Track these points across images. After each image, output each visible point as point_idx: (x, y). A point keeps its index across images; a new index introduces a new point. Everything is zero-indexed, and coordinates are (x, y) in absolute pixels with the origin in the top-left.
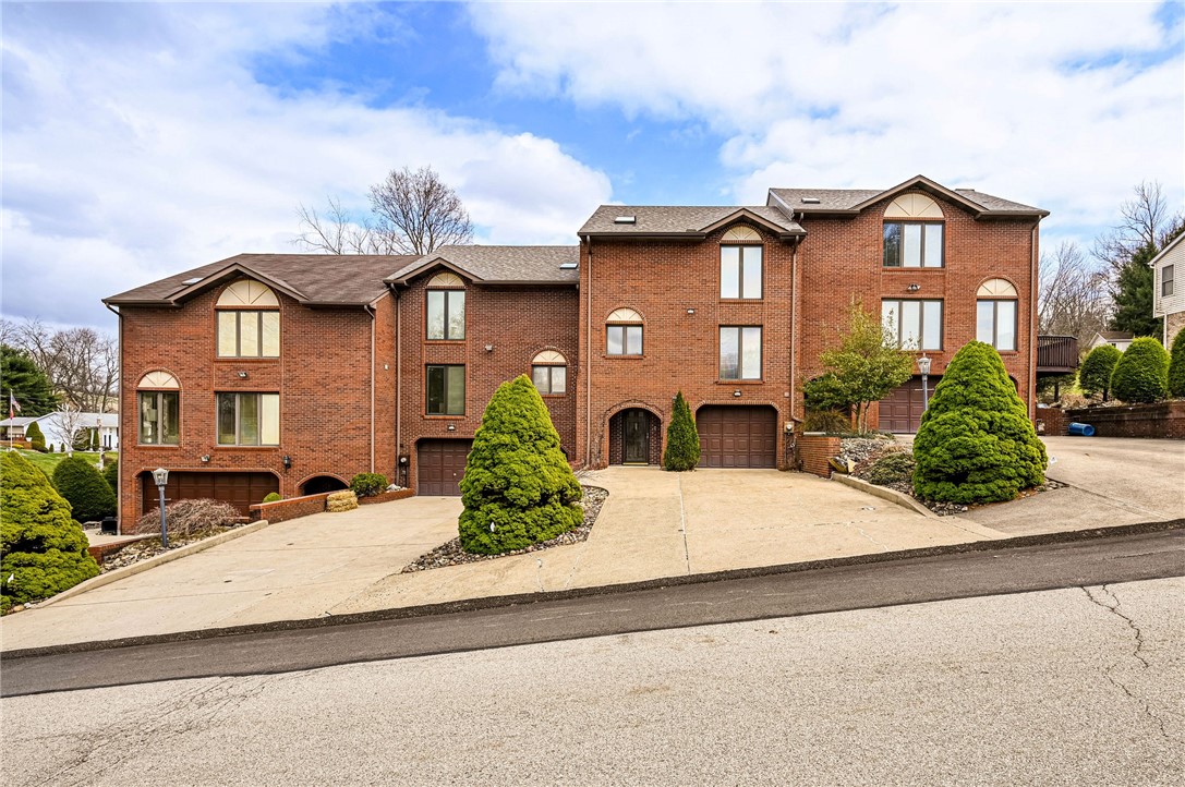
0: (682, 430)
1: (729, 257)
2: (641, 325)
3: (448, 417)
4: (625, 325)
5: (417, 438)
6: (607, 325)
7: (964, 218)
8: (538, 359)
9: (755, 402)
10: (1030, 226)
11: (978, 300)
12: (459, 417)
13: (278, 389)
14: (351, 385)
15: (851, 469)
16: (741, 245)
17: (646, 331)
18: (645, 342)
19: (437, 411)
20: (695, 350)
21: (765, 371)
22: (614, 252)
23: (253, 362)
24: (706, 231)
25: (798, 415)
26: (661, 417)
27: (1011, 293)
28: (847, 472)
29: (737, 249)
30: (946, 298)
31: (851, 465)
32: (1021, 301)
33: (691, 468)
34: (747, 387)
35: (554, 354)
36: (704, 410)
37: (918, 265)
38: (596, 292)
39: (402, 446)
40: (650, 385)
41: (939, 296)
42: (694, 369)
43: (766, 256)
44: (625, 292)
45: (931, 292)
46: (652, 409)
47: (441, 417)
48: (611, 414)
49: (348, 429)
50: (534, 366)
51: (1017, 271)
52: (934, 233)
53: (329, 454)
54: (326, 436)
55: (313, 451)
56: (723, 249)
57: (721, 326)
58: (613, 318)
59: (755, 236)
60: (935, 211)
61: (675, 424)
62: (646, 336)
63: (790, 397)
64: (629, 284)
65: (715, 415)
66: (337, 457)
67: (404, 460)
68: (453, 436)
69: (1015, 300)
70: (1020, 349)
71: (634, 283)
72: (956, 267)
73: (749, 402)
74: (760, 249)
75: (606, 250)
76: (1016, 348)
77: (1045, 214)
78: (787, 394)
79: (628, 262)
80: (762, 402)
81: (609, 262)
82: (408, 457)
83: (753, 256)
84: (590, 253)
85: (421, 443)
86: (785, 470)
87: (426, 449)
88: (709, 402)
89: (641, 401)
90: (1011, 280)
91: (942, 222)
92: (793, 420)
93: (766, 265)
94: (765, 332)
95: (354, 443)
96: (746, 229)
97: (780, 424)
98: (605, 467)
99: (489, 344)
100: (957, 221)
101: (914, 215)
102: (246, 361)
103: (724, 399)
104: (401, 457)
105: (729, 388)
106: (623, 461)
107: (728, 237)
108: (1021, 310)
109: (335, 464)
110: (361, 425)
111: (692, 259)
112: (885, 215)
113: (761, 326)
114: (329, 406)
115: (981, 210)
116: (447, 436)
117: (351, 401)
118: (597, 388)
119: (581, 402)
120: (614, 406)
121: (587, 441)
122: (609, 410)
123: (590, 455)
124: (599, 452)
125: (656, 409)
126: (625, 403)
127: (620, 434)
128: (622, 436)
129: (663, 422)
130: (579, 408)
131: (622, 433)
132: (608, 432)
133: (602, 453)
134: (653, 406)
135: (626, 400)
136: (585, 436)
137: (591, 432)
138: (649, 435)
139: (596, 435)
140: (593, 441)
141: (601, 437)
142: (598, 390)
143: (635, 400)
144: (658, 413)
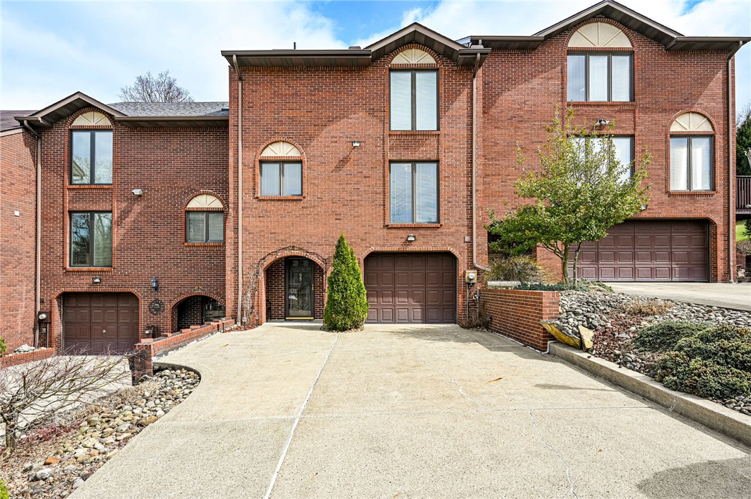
0: (345, 282)
1: (400, 84)
2: (300, 162)
3: (92, 268)
4: (282, 162)
5: (59, 292)
6: (262, 162)
7: (655, 48)
8: (194, 204)
9: (431, 248)
10: (726, 56)
11: (672, 136)
12: (105, 269)
15: (588, 344)
16: (414, 70)
17: (305, 167)
18: (305, 181)
19: (83, 262)
20: (362, 189)
21: (442, 212)
22: (268, 78)
24: (373, 49)
25: (482, 261)
26: (323, 266)
27: (705, 127)
28: (581, 346)
29: (409, 75)
30: (636, 134)
31: (588, 336)
32: (717, 136)
33: (356, 326)
34: (422, 232)
35: (210, 199)
36: (372, 258)
37: (605, 99)
38: (248, 124)
39: (42, 302)
40: (311, 230)
41: (629, 132)
42: (361, 211)
43: (442, 81)
44: (281, 123)
45: (621, 128)
46: (313, 258)
47: (85, 269)
48: (266, 263)
50: (188, 212)
51: (713, 104)
52: (622, 66)
56: (392, 74)
57: (391, 162)
58: (269, 153)
59: (429, 59)
60: (623, 42)
61: (336, 274)
62: (305, 172)
63: (471, 242)
64: (284, 115)
65: (387, 263)
67: (43, 316)
68: (99, 289)
69: (712, 137)
70: (718, 188)
71: (291, 114)
72: (647, 100)
73: (424, 248)
74: (434, 75)
75: (259, 77)
76: (713, 187)
77: (746, 40)
78: (467, 239)
79: (284, 89)
80: (440, 248)
81: (263, 89)
82: (50, 314)
83: (427, 83)
84: (240, 79)
85: (65, 297)
86: (469, 326)
87: (73, 302)
88: (378, 249)
89: (300, 249)
90: (706, 114)
91: (630, 53)
92: (475, 268)
93: (442, 91)
94: (441, 167)
96: (419, 52)
97: (461, 273)
98: (259, 324)
99: (138, 188)
100: (647, 51)
101: (601, 44)
103: (395, 245)
104: (40, 313)
105: (402, 233)
106: (285, 317)
107: (399, 59)
108: (717, 147)
111: (359, 86)
112: (570, 45)
113: (437, 161)
115: (675, 36)
116: (93, 289)
118: (249, 233)
119: (231, 249)
120: (269, 254)
121: (238, 294)
122: (264, 259)
123: (242, 310)
124: (253, 307)
125: (317, 257)
126: (283, 251)
127: (282, 286)
128: (285, 289)
129: (326, 272)
130: (228, 257)
131: (285, 284)
132: (263, 284)
133: (256, 308)
134: (314, 253)
135: (283, 247)
136: (237, 289)
137: (243, 285)
138: (314, 286)
139: (248, 287)
140: (244, 294)
141: (254, 290)
142: (251, 236)
143: (293, 247)
144: (319, 262)
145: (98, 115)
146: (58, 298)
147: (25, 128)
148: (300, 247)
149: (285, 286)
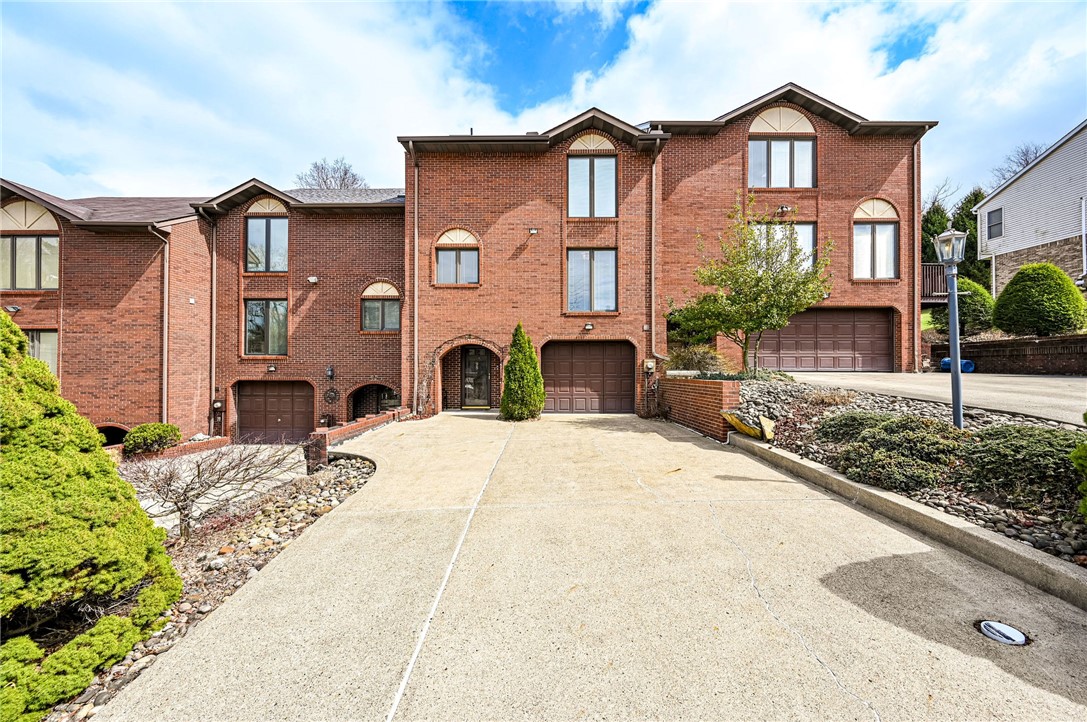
0: (521, 371)
1: (578, 169)
2: (477, 249)
3: (268, 357)
4: (458, 249)
5: (234, 380)
6: (438, 249)
7: (838, 133)
8: (369, 292)
9: (609, 337)
10: (911, 141)
11: (855, 223)
12: (280, 357)
13: (56, 326)
14: (140, 321)
15: (769, 435)
16: (592, 155)
17: (482, 255)
18: (481, 268)
19: (259, 350)
20: (540, 276)
21: (620, 300)
23: (28, 295)
24: (551, 135)
25: (660, 350)
27: (890, 214)
28: (762, 437)
29: (587, 161)
30: (819, 221)
31: (769, 426)
32: (902, 223)
33: (533, 415)
34: (599, 320)
35: (387, 286)
36: (549, 347)
37: (787, 186)
38: (424, 211)
39: (217, 390)
40: (488, 318)
41: (811, 219)
42: (538, 299)
43: (620, 167)
44: (457, 210)
45: (803, 214)
46: (490, 346)
47: (260, 357)
48: (442, 352)
49: (136, 372)
50: (364, 300)
51: (898, 190)
52: (804, 150)
53: (116, 401)
54: (111, 380)
55: (96, 397)
56: (570, 160)
57: (569, 249)
58: (445, 240)
59: (607, 145)
60: (805, 126)
61: (513, 362)
62: (482, 260)
63: (650, 331)
64: (462, 200)
65: (564, 352)
66: (124, 404)
67: (218, 405)
68: (274, 378)
69: (896, 224)
70: (902, 276)
71: (467, 200)
72: (830, 186)
73: (602, 337)
74: (612, 161)
75: (435, 163)
76: (898, 275)
77: (932, 125)
78: (646, 327)
79: (460, 176)
80: (618, 336)
81: (440, 176)
82: (225, 402)
83: (606, 168)
84: (417, 165)
85: (240, 386)
86: (647, 416)
87: (248, 391)
88: (556, 337)
89: (477, 338)
90: (891, 200)
91: (813, 138)
92: (654, 357)
93: (621, 177)
94: (620, 256)
95: (144, 388)
96: (597, 137)
97: (639, 362)
98: (435, 413)
99: (313, 275)
100: (830, 135)
101: (783, 130)
102: (21, 295)
103: (573, 334)
104: (215, 402)
105: (580, 322)
106: (461, 406)
107: (577, 145)
108: (902, 233)
109: (122, 411)
110: (152, 367)
111: (537, 172)
112: (752, 130)
113: (616, 249)
114: (116, 344)
115: (860, 121)
116: (268, 378)
117: (141, 339)
118: (425, 322)
119: (407, 338)
120: (446, 342)
121: (413, 383)
122: (440, 347)
123: (418, 399)
124: (428, 397)
125: (494, 345)
126: (459, 339)
127: (458, 375)
128: (461, 377)
129: (502, 361)
130: (404, 345)
131: (461, 373)
132: (439, 373)
133: (432, 397)
134: (490, 342)
135: (459, 335)
136: (412, 378)
137: (419, 373)
138: (491, 375)
139: (424, 376)
140: (420, 383)
141: (431, 378)
142: (427, 324)
143: (470, 335)
144: (496, 350)
145: (273, 202)
146: (233, 386)
147: (200, 215)
148: (477, 335)
149: (461, 375)
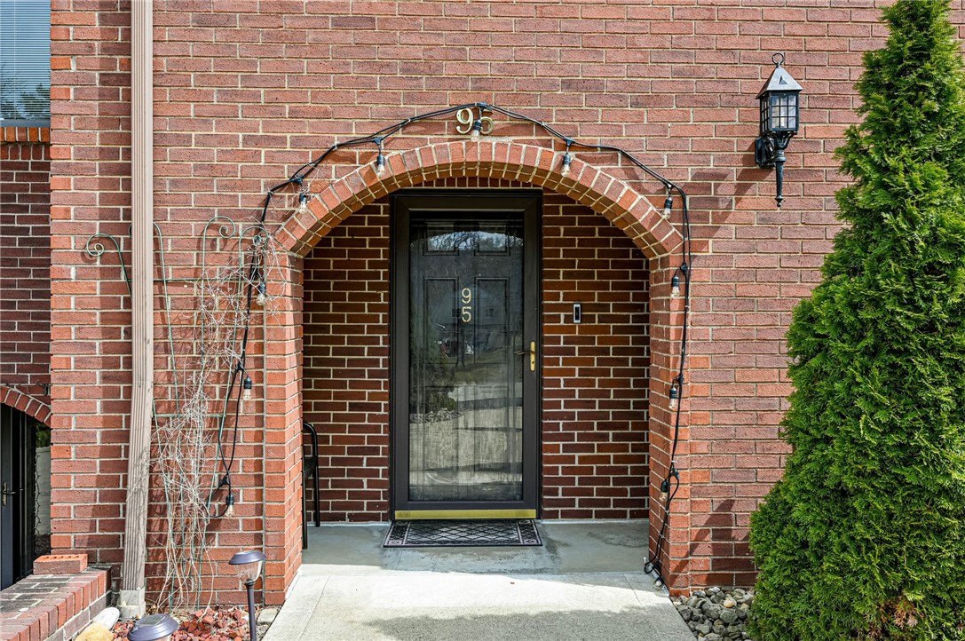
26: (667, 236)
118: (202, 23)
119: (82, 120)
120: (329, 154)
121: (126, 407)
122: (295, 183)
123: (156, 509)
124: (223, 492)
125: (632, 176)
126: (414, 135)
127: (374, 354)
128: (391, 363)
129: (684, 272)
130: (67, 169)
131: (390, 341)
132: (290, 346)
133: (244, 495)
134: (611, 152)
135: (417, 110)
136: (120, 374)
137: (162, 348)
138: (540, 352)
139: (194, 363)
140: (167, 407)
141: (236, 376)
142: (213, 35)
143: (479, 110)
144: (640, 206)
148: (524, 109)
149: (391, 352)
